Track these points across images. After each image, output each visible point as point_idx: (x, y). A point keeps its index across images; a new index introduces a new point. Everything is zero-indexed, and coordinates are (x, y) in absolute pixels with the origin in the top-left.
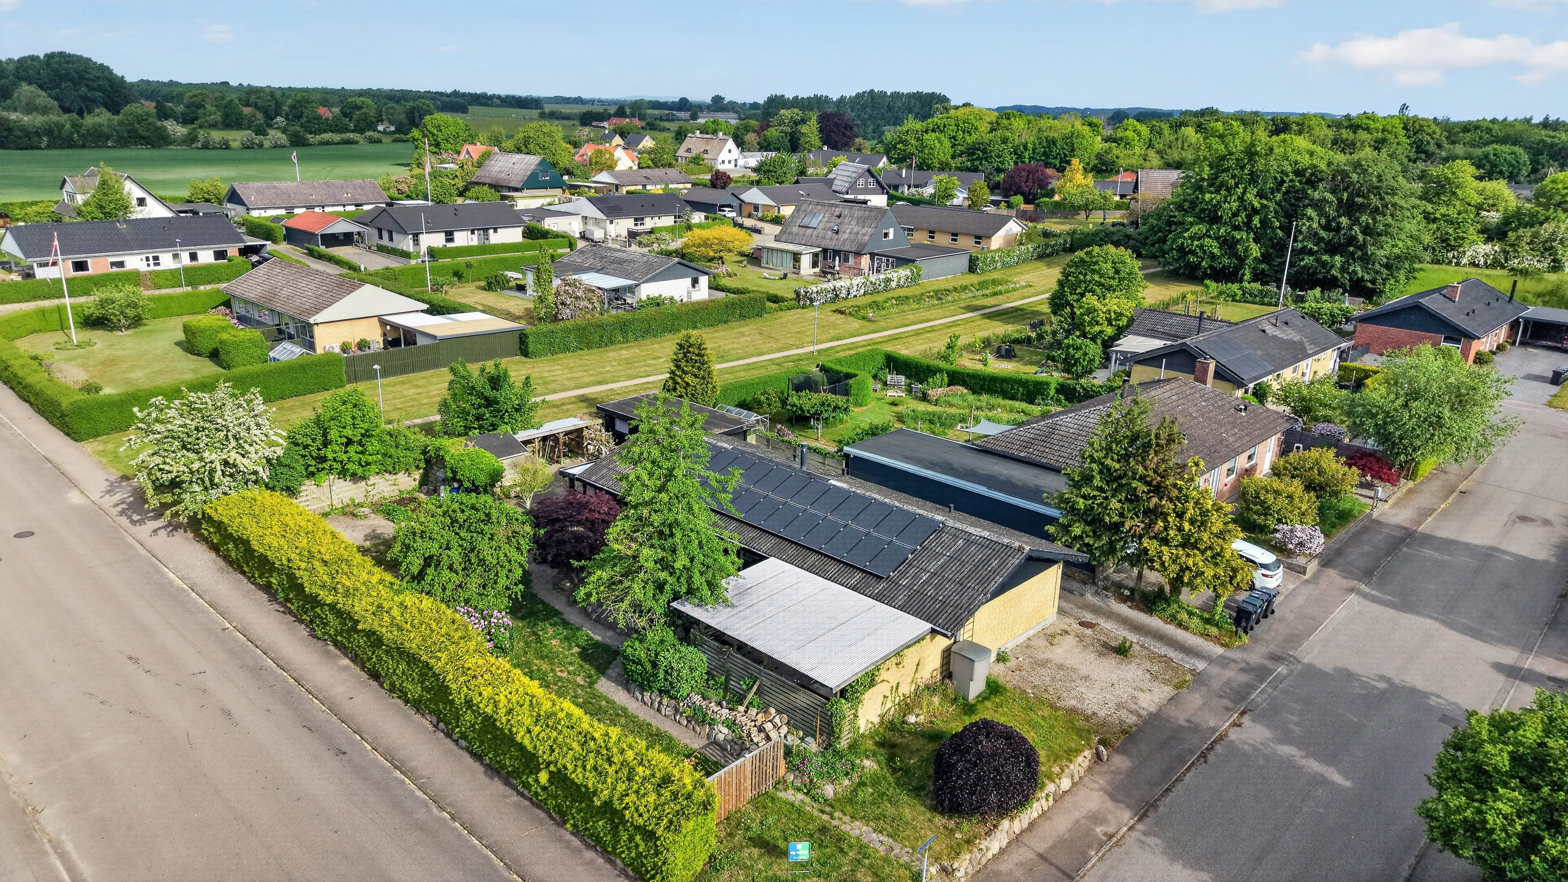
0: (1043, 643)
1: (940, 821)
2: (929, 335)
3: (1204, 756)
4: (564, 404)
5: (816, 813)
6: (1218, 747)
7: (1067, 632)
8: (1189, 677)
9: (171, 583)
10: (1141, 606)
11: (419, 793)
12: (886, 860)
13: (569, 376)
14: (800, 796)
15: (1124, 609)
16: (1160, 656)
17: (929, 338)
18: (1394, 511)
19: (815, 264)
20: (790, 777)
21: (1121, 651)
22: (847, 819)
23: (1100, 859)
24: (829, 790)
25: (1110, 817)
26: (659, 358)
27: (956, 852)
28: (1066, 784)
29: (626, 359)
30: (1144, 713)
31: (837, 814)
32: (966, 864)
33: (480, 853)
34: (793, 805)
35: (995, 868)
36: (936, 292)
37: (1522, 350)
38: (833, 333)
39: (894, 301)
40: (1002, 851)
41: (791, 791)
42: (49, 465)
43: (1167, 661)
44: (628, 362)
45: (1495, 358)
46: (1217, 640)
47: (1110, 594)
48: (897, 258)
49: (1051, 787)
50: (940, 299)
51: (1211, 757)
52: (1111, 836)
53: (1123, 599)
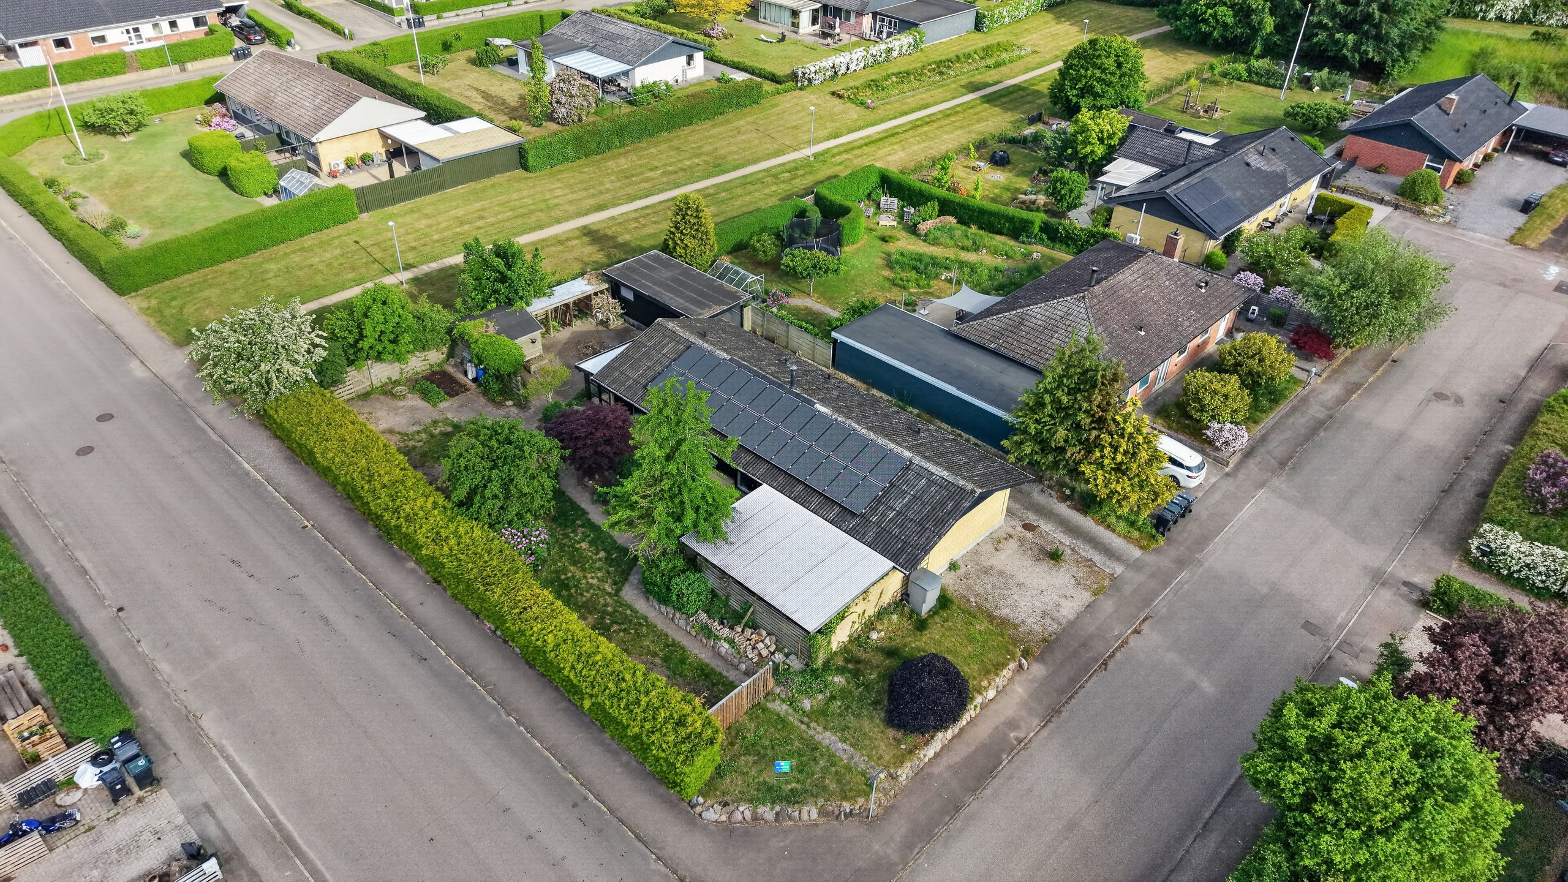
0: (990, 548)
1: (891, 732)
2: (926, 128)
3: (1105, 663)
4: (568, 239)
5: (796, 723)
6: (1118, 655)
7: (1011, 536)
8: (1106, 583)
9: (247, 474)
10: (1079, 506)
11: (489, 699)
12: (848, 768)
13: (570, 197)
14: (785, 707)
15: (1064, 509)
16: (1087, 560)
17: (925, 133)
18: (1324, 386)
19: (814, 21)
20: (778, 690)
21: (1055, 556)
22: (820, 729)
23: (1010, 761)
24: (807, 704)
25: (1022, 724)
26: (656, 168)
27: (900, 761)
28: (991, 694)
29: (624, 171)
30: (1064, 621)
31: (813, 725)
32: (906, 770)
33: (542, 755)
34: (778, 715)
35: (930, 771)
36: (939, 63)
37: (1509, 157)
38: (831, 127)
39: (894, 79)
40: (937, 755)
41: (778, 702)
42: (102, 327)
43: (1090, 564)
44: (627, 175)
45: (1478, 173)
46: (1137, 543)
47: (1053, 493)
48: (900, 20)
49: (979, 700)
50: (941, 73)
51: (1111, 665)
52: (1021, 741)
53: (1064, 498)
